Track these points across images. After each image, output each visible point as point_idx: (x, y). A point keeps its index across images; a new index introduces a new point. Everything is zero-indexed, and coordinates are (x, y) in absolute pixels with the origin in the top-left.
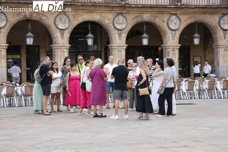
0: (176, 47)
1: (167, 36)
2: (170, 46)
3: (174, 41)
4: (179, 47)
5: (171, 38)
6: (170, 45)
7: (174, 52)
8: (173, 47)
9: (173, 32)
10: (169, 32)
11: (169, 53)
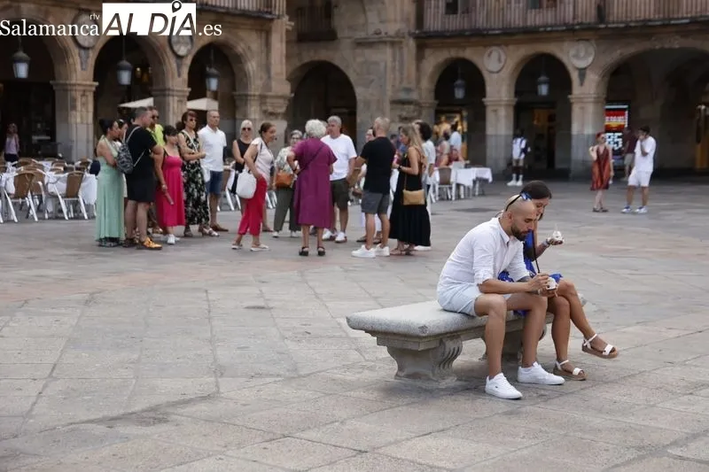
0: (89, 88)
1: (71, 60)
2: (79, 85)
3: (84, 73)
4: (94, 89)
5: (78, 67)
6: (79, 82)
7: (84, 99)
8: (82, 88)
9: (83, 52)
10: (75, 51)
11: (74, 100)
